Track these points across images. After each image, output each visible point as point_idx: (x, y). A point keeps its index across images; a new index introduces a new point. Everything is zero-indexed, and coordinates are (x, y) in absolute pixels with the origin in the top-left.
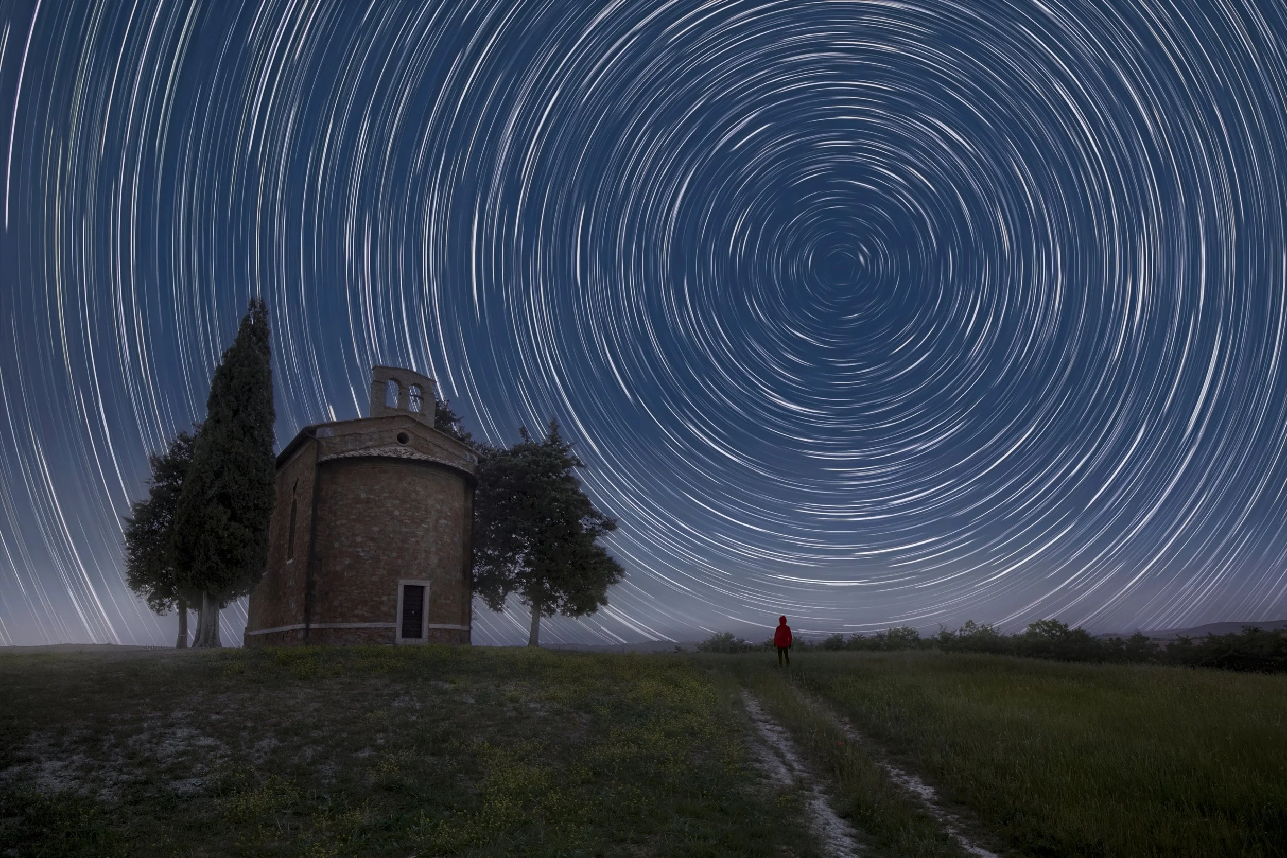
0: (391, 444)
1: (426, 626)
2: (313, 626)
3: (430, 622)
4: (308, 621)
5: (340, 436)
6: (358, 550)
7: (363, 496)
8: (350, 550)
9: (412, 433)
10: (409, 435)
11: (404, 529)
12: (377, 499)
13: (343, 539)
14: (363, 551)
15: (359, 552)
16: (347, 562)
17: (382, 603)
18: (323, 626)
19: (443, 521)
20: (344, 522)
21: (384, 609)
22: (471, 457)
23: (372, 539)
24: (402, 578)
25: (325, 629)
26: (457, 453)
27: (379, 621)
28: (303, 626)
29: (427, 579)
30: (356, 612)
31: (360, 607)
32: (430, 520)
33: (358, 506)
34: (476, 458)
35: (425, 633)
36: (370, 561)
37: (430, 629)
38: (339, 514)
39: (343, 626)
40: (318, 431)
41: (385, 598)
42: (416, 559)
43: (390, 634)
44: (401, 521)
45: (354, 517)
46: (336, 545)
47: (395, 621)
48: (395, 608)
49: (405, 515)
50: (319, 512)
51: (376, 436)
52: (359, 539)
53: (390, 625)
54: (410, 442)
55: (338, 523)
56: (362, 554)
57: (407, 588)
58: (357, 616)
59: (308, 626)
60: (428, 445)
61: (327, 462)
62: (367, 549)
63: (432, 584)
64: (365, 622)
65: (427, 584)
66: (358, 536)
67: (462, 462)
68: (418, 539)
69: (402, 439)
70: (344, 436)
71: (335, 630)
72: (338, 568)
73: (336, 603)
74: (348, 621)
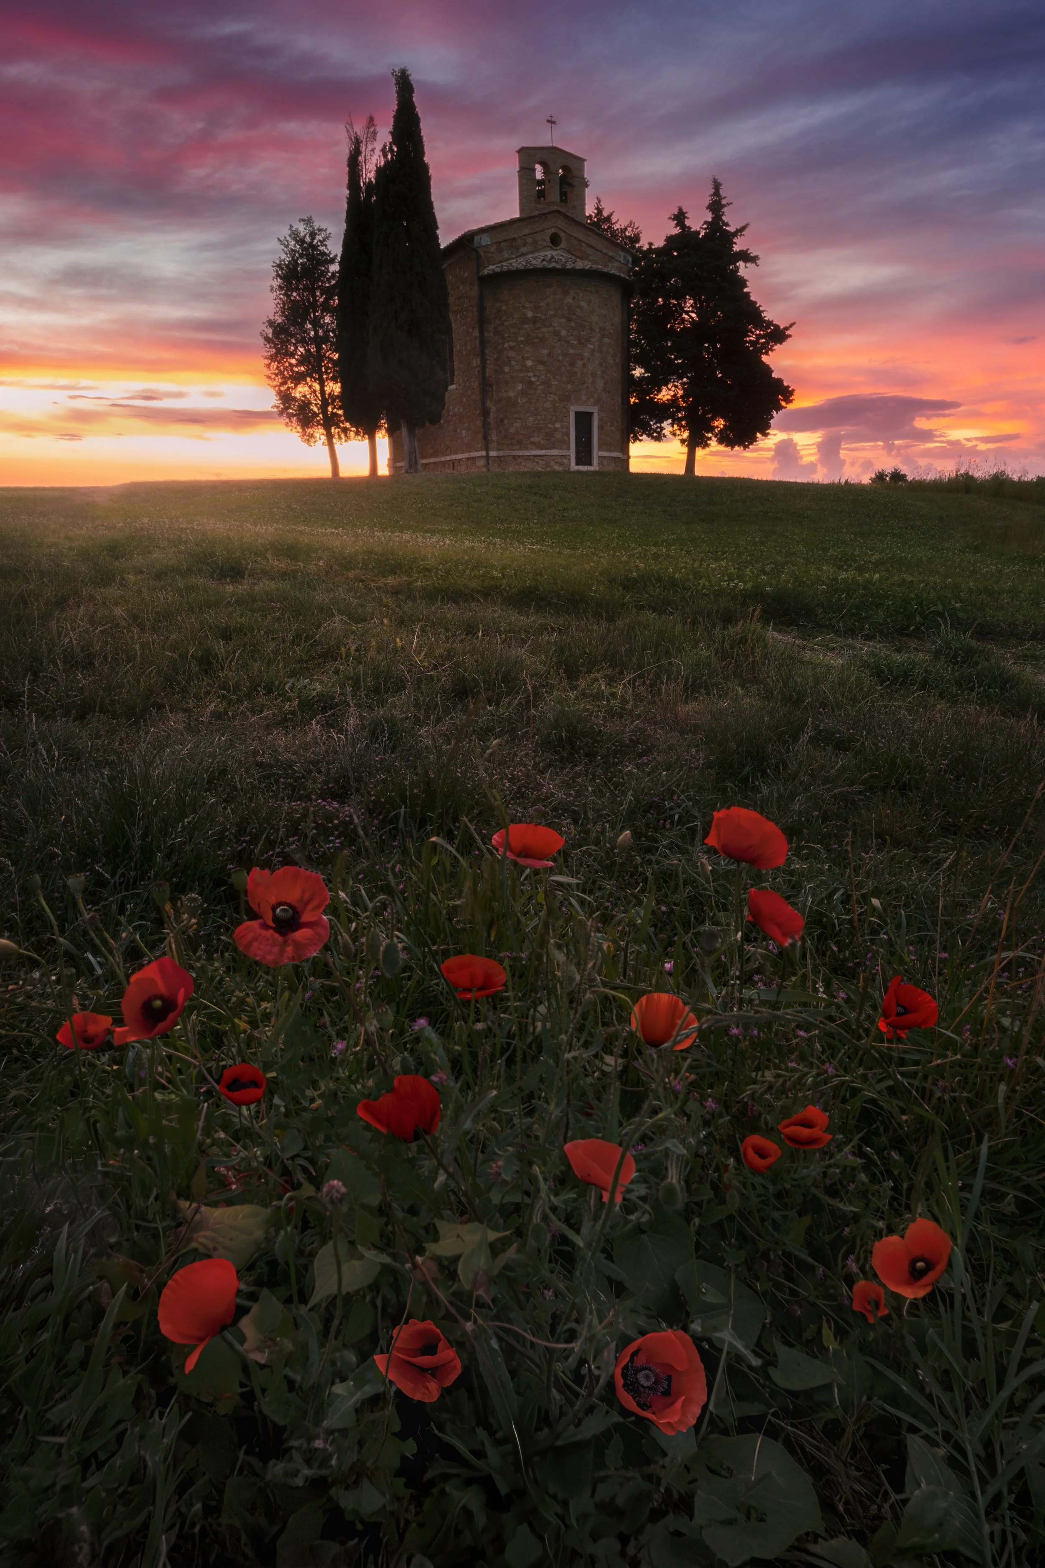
0: (545, 248)
1: (596, 453)
2: (492, 454)
3: (600, 449)
4: (487, 449)
5: (496, 243)
6: (530, 374)
7: (530, 314)
8: (522, 375)
9: (565, 232)
10: (562, 234)
11: (571, 351)
12: (543, 317)
13: (513, 363)
14: (535, 376)
15: (530, 377)
16: (520, 388)
17: (556, 430)
18: (501, 453)
19: (607, 340)
20: (512, 344)
21: (558, 435)
22: (625, 258)
23: (542, 363)
24: (572, 404)
25: (503, 456)
26: (610, 254)
27: (555, 448)
28: (484, 453)
29: (594, 404)
30: (532, 439)
31: (535, 434)
32: (594, 340)
33: (525, 326)
34: (630, 259)
35: (595, 461)
36: (542, 387)
37: (599, 457)
38: (506, 335)
39: (521, 453)
40: (476, 238)
41: (558, 425)
42: (584, 383)
43: (565, 461)
44: (568, 342)
45: (523, 339)
46: (507, 369)
47: (569, 449)
48: (568, 434)
49: (571, 335)
50: (486, 334)
51: (529, 240)
52: (529, 363)
53: (564, 452)
54: (563, 245)
55: (506, 345)
56: (533, 379)
57: (578, 414)
58: (533, 443)
59: (488, 453)
60: (581, 246)
61: (489, 276)
62: (538, 374)
63: (599, 410)
64: (542, 449)
65: (595, 410)
66: (528, 359)
67: (616, 264)
68: (585, 361)
69: (555, 240)
70: (500, 242)
71: (514, 457)
72: (511, 394)
73: (512, 430)
74: (527, 449)
